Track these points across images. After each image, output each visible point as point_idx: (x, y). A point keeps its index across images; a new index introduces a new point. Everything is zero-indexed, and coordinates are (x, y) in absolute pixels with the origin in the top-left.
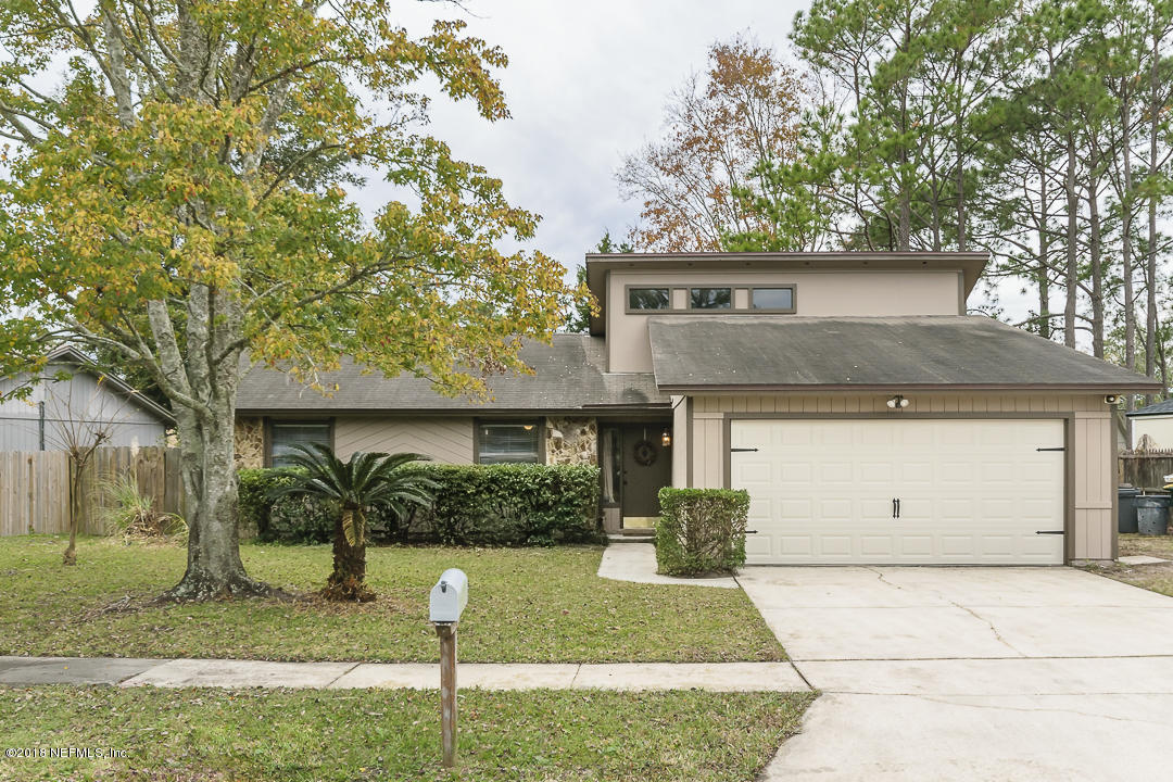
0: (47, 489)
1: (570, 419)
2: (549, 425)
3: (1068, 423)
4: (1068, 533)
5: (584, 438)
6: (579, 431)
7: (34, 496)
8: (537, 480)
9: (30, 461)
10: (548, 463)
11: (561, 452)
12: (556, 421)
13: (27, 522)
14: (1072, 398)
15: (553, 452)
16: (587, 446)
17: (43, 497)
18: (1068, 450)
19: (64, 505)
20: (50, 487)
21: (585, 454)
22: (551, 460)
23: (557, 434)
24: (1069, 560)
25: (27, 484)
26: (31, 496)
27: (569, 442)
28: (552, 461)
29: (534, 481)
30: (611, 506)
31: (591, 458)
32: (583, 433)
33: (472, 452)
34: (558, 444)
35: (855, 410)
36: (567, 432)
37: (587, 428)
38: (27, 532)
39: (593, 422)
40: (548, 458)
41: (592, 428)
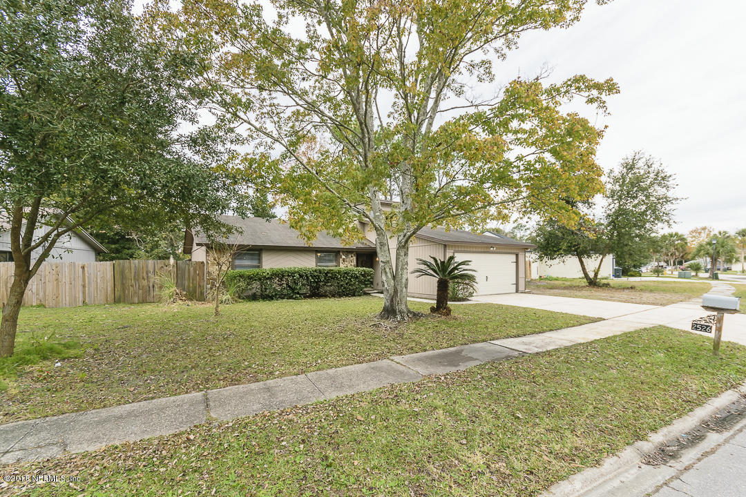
0: (97, 283)
1: (348, 252)
2: (341, 254)
3: (517, 255)
4: (517, 284)
5: (352, 258)
6: (350, 256)
7: (87, 285)
9: (83, 268)
11: (345, 263)
12: (343, 252)
13: (81, 299)
14: (518, 249)
15: (342, 263)
16: (353, 261)
17: (93, 285)
18: (517, 262)
19: (109, 289)
20: (99, 281)
21: (352, 264)
22: (342, 266)
23: (343, 257)
24: (517, 291)
25: (81, 279)
26: (84, 286)
27: (347, 260)
31: (354, 265)
33: (315, 263)
34: (344, 260)
35: (480, 250)
36: (347, 256)
37: (353, 255)
38: (81, 304)
39: (355, 253)
41: (355, 255)
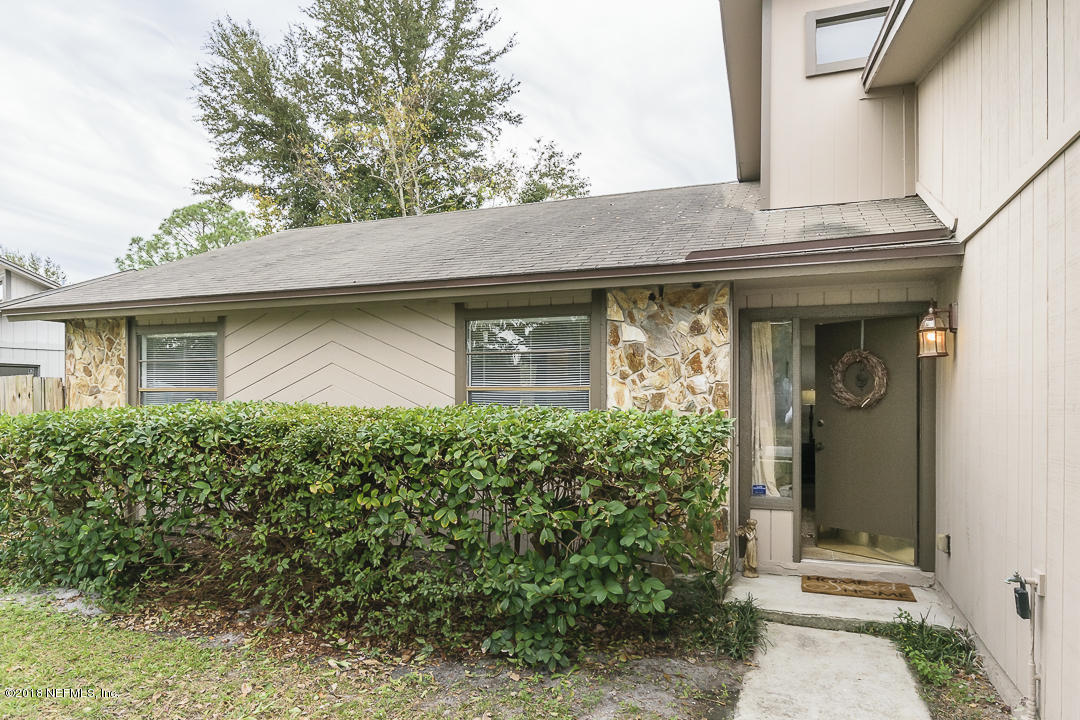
1: (662, 290)
2: (615, 312)
5: (699, 341)
6: (684, 326)
8: (503, 461)
10: (611, 403)
11: (642, 377)
15: (624, 376)
16: (705, 361)
21: (701, 381)
22: (619, 398)
23: (631, 333)
27: (661, 353)
28: (622, 396)
29: (493, 461)
30: (772, 506)
31: (716, 391)
32: (697, 329)
33: (453, 378)
34: (634, 358)
36: (656, 327)
37: (705, 319)
39: (723, 302)
40: (612, 390)
41: (719, 315)
